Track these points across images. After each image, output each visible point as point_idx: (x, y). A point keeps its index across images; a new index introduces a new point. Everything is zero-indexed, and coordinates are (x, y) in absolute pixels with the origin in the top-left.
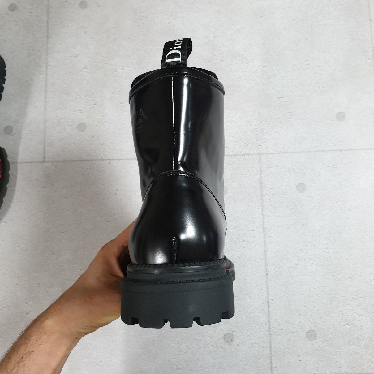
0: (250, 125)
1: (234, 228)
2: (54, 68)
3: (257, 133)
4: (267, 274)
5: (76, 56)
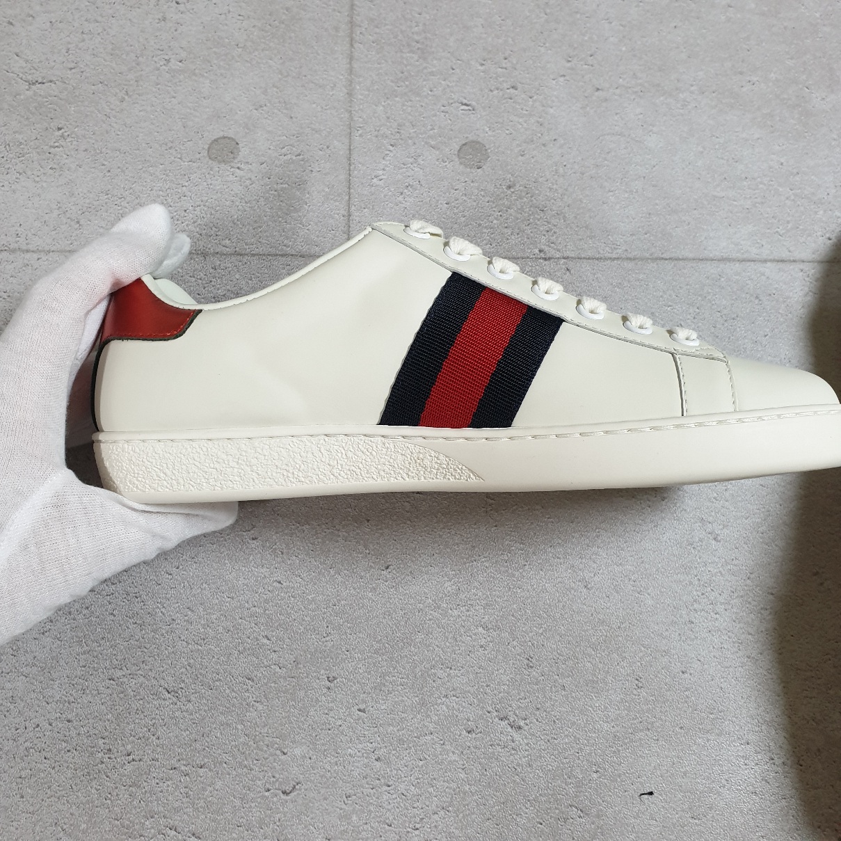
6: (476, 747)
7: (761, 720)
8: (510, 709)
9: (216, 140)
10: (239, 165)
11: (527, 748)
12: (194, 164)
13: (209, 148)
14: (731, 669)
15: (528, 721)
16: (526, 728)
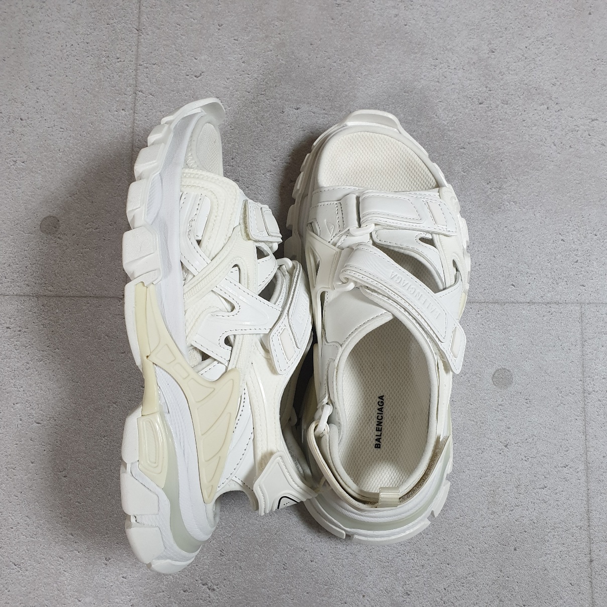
0: (562, 240)
1: (524, 458)
2: (151, 96)
3: (578, 258)
4: (591, 561)
5: (198, 74)
6: (188, 600)
7: (355, 590)
8: (209, 579)
9: (45, 218)
10: (59, 236)
11: (217, 601)
12: (32, 235)
13: (41, 223)
14: (341, 561)
15: (218, 586)
16: (218, 590)
